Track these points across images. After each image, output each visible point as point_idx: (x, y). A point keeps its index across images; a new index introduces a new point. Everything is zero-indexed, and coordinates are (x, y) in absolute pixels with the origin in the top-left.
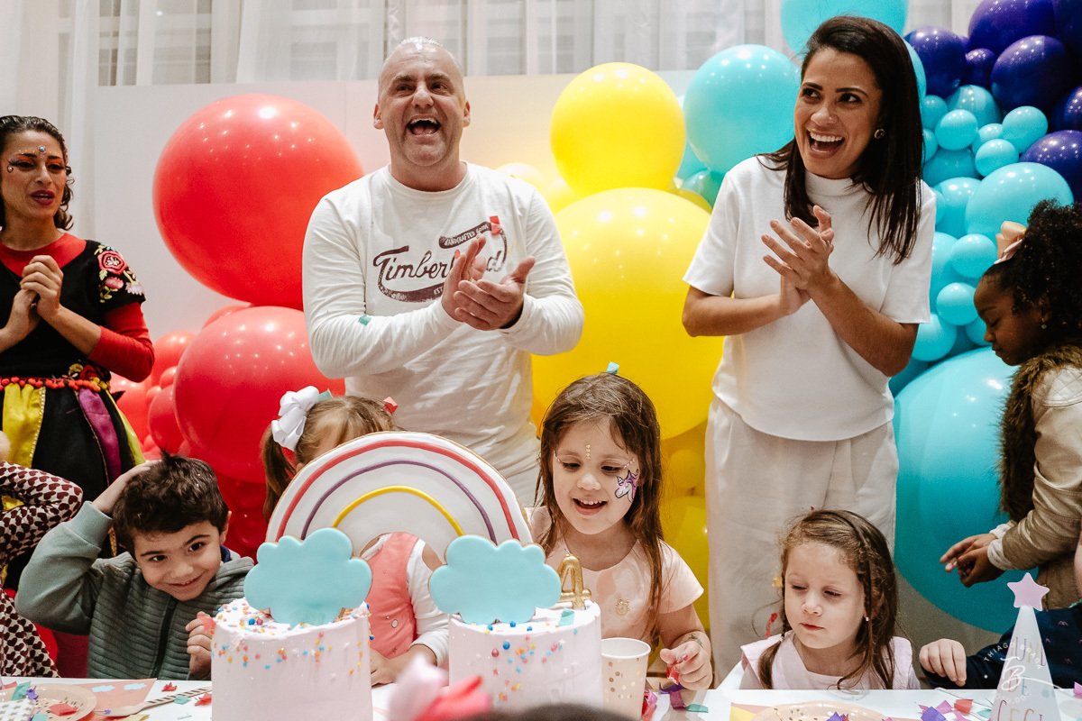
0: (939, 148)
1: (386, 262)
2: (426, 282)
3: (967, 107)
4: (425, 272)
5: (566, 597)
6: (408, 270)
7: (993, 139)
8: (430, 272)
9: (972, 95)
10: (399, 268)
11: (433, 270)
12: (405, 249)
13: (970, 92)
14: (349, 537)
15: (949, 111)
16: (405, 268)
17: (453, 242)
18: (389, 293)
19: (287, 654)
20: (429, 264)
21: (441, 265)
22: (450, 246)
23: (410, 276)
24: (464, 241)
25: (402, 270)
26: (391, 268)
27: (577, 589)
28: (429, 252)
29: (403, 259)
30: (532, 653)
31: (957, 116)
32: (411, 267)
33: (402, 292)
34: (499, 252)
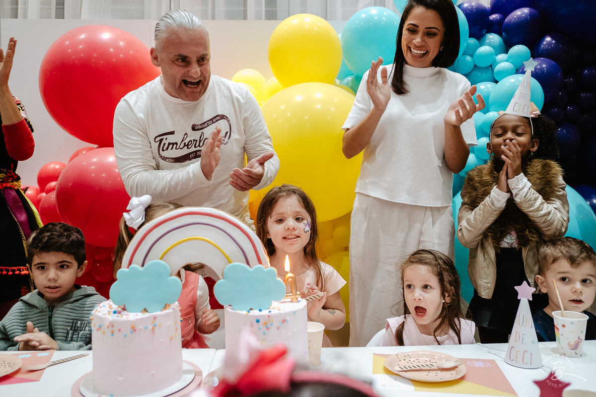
0: (475, 65)
1: (161, 140)
2: (185, 151)
3: (489, 45)
4: (185, 145)
5: (288, 296)
6: (175, 145)
7: (503, 62)
8: (188, 145)
9: (493, 38)
10: (169, 144)
11: (189, 144)
12: (172, 133)
13: (491, 37)
14: (168, 264)
15: (480, 46)
16: (173, 144)
17: (200, 127)
18: (164, 159)
19: (136, 328)
20: (187, 141)
21: (194, 140)
22: (198, 130)
23: (176, 149)
24: (206, 127)
25: (171, 146)
26: (165, 144)
27: (294, 292)
28: (186, 134)
29: (171, 139)
30: (271, 324)
31: (485, 49)
32: (176, 143)
33: (172, 158)
34: (227, 133)
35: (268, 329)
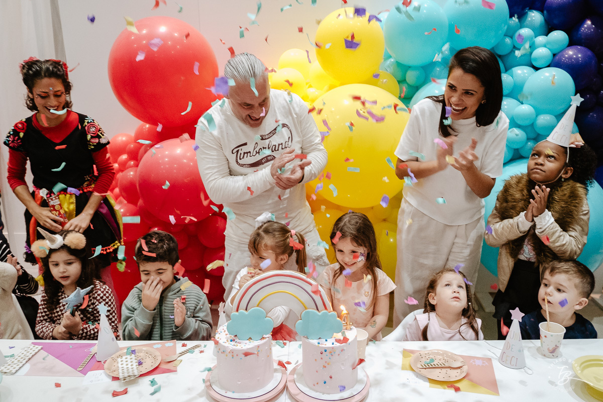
1: (238, 151)
2: (258, 158)
4: (257, 153)
6: (249, 154)
8: (259, 153)
10: (244, 153)
12: (245, 144)
16: (247, 153)
17: (267, 137)
18: (242, 165)
20: (257, 149)
21: (263, 148)
22: (266, 139)
23: (250, 156)
24: (272, 136)
25: (246, 154)
26: (241, 154)
27: (348, 323)
28: (257, 143)
29: (245, 149)
30: (335, 353)
32: (250, 152)
33: (248, 165)
34: (289, 138)
35: (332, 355)
